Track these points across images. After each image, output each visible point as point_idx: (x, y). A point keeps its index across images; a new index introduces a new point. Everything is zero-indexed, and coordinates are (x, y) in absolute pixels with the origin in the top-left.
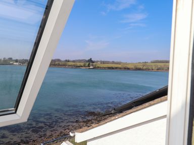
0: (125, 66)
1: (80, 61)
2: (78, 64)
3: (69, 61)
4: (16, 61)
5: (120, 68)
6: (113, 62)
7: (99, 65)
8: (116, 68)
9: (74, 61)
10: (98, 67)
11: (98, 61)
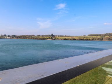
0: (73, 38)
1: (46, 36)
2: (46, 37)
3: (40, 36)
4: (9, 36)
5: (70, 39)
6: (66, 36)
7: (58, 37)
8: (68, 39)
9: (42, 36)
10: (57, 39)
11: (57, 36)
